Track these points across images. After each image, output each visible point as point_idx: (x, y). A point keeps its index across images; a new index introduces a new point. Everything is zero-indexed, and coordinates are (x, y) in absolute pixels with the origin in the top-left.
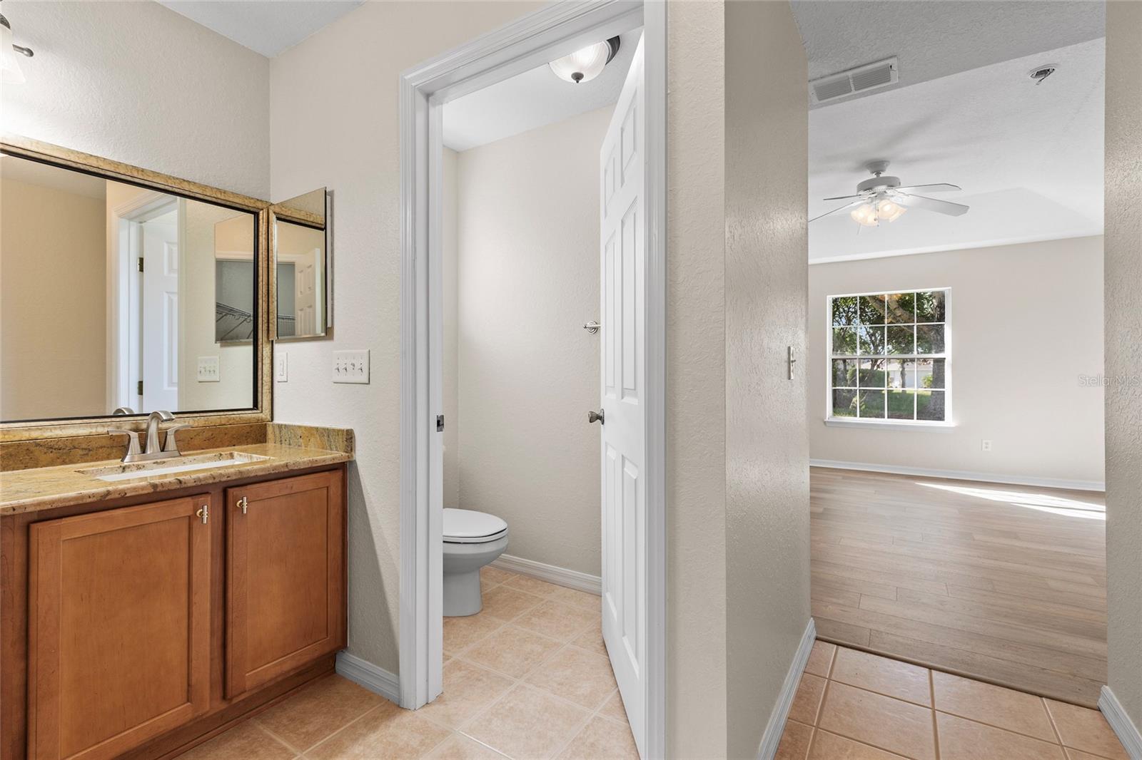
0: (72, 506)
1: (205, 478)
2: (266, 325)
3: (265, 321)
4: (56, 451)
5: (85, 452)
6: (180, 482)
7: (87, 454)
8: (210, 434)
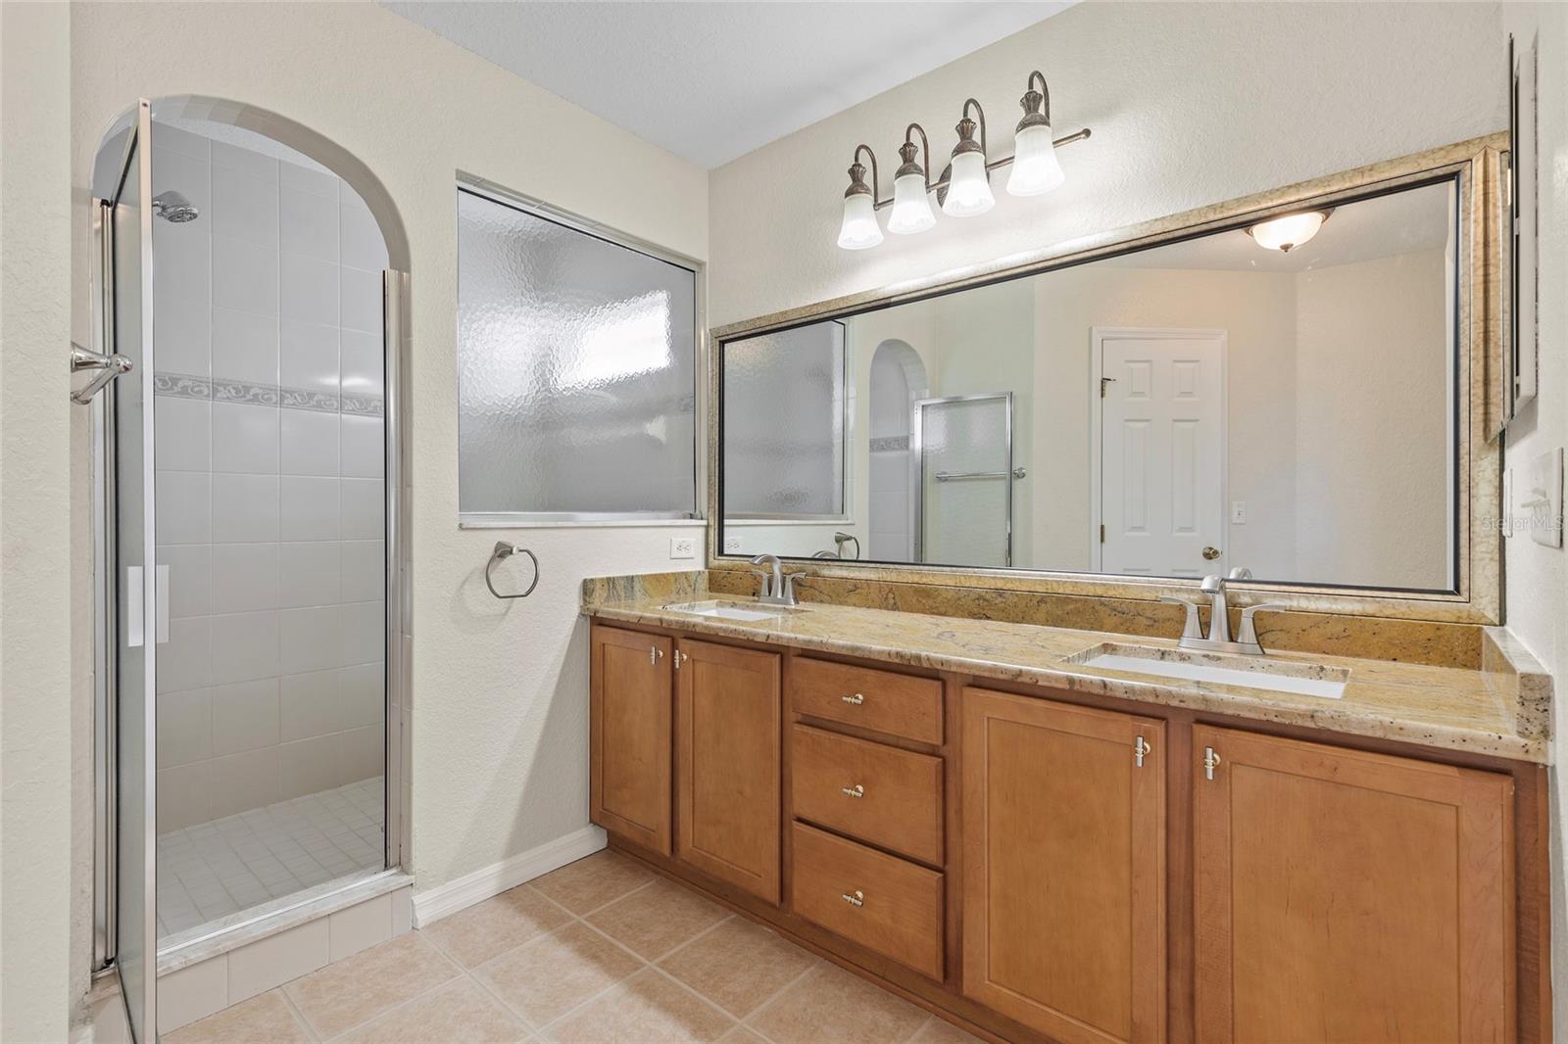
0: (984, 677)
1: (1143, 691)
2: (1481, 410)
3: (1478, 400)
4: (1120, 615)
5: (1151, 622)
6: (1105, 685)
7: (1152, 626)
8: (1340, 628)
